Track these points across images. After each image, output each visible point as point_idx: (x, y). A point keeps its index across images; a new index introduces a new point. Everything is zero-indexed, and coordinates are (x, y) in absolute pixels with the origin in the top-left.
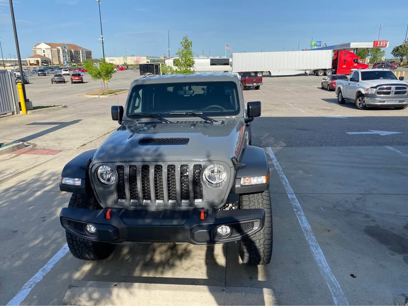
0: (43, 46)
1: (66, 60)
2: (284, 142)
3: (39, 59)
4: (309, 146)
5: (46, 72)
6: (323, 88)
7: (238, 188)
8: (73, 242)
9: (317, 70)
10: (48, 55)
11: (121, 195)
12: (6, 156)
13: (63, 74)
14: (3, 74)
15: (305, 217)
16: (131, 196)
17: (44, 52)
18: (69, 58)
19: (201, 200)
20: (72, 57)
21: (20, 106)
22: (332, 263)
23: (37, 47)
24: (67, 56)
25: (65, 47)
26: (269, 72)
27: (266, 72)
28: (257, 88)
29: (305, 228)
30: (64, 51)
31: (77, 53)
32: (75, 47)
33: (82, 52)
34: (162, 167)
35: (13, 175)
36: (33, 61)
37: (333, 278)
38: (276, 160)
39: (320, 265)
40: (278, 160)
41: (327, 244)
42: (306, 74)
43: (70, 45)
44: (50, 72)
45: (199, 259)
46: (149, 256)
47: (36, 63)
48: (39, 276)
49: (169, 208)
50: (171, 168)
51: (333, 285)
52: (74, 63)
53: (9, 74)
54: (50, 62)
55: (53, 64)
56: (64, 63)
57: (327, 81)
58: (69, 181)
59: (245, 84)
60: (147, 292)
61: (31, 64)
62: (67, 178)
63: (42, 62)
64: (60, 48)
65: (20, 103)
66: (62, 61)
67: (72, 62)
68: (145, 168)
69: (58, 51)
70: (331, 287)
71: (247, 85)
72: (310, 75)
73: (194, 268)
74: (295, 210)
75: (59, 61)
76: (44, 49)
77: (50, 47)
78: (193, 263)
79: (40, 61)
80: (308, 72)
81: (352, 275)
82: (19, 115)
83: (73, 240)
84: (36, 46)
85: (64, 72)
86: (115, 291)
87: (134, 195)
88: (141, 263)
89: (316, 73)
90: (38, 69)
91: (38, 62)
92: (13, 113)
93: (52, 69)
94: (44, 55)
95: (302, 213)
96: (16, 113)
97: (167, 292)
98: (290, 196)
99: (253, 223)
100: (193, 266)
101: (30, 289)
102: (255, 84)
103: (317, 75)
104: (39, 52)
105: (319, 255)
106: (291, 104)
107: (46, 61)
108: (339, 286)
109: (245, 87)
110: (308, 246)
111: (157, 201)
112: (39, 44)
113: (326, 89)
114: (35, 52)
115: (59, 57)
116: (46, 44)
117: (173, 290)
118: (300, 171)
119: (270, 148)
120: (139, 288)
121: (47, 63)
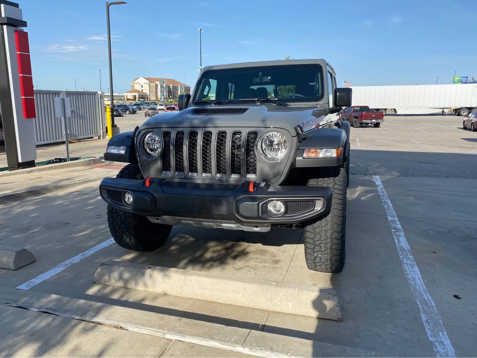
0: (142, 81)
1: (163, 95)
2: (397, 172)
3: (137, 94)
4: (430, 177)
5: (142, 107)
6: (465, 128)
7: (299, 160)
8: (113, 222)
9: (459, 109)
10: (146, 90)
11: (166, 167)
12: (81, 168)
13: (158, 108)
14: (93, 96)
15: (405, 238)
16: (176, 167)
17: (142, 87)
18: (167, 93)
19: (254, 175)
20: (170, 92)
21: (107, 132)
22: (430, 283)
23: (136, 82)
24: (165, 92)
25: (163, 82)
26: (395, 109)
27: (391, 110)
28: (377, 125)
29: (401, 248)
30: (162, 87)
31: (175, 88)
32: (173, 81)
33: (180, 87)
34: (211, 134)
35: (81, 182)
36: (130, 96)
37: (427, 297)
38: (382, 186)
39: (413, 282)
40: (385, 187)
41: (429, 264)
42: (443, 114)
43: (168, 80)
44: (145, 107)
45: (256, 261)
46: (198, 254)
47: (133, 98)
48: (77, 259)
49: (216, 182)
50: (222, 135)
51: (424, 302)
52: (171, 99)
53: (99, 96)
54: (148, 98)
55: (150, 100)
56: (161, 98)
57: (471, 119)
58: (114, 151)
59: (361, 120)
60: (183, 277)
61: (128, 100)
62: (112, 147)
63: (139, 98)
64: (158, 83)
65: (107, 128)
66: (159, 96)
67: (170, 98)
68: (193, 135)
69: (157, 86)
70: (421, 304)
71: (364, 121)
72: (448, 115)
73: (248, 268)
74: (392, 230)
75: (157, 96)
76: (142, 85)
77: (148, 82)
78: (248, 264)
79: (137, 96)
80: (446, 111)
81: (456, 297)
82: (104, 139)
83: (113, 219)
84: (134, 81)
85: (159, 107)
86: (148, 272)
87: (179, 168)
88: (190, 258)
89: (457, 112)
90: (134, 102)
91: (135, 97)
92: (99, 138)
93: (148, 104)
94: (142, 90)
95: (402, 234)
96: (102, 137)
97: (204, 279)
98: (389, 218)
99: (313, 202)
100: (246, 267)
101: (65, 267)
102: (374, 121)
103: (459, 115)
104: (137, 87)
105: (414, 273)
106: (418, 141)
107: (143, 96)
108: (434, 305)
109: (362, 123)
110: (401, 263)
111: (204, 174)
112: (137, 79)
113: (470, 130)
114: (133, 86)
115: (157, 92)
116: (145, 78)
117: (213, 278)
118: (411, 198)
119: (378, 177)
120: (177, 272)
121: (144, 98)
